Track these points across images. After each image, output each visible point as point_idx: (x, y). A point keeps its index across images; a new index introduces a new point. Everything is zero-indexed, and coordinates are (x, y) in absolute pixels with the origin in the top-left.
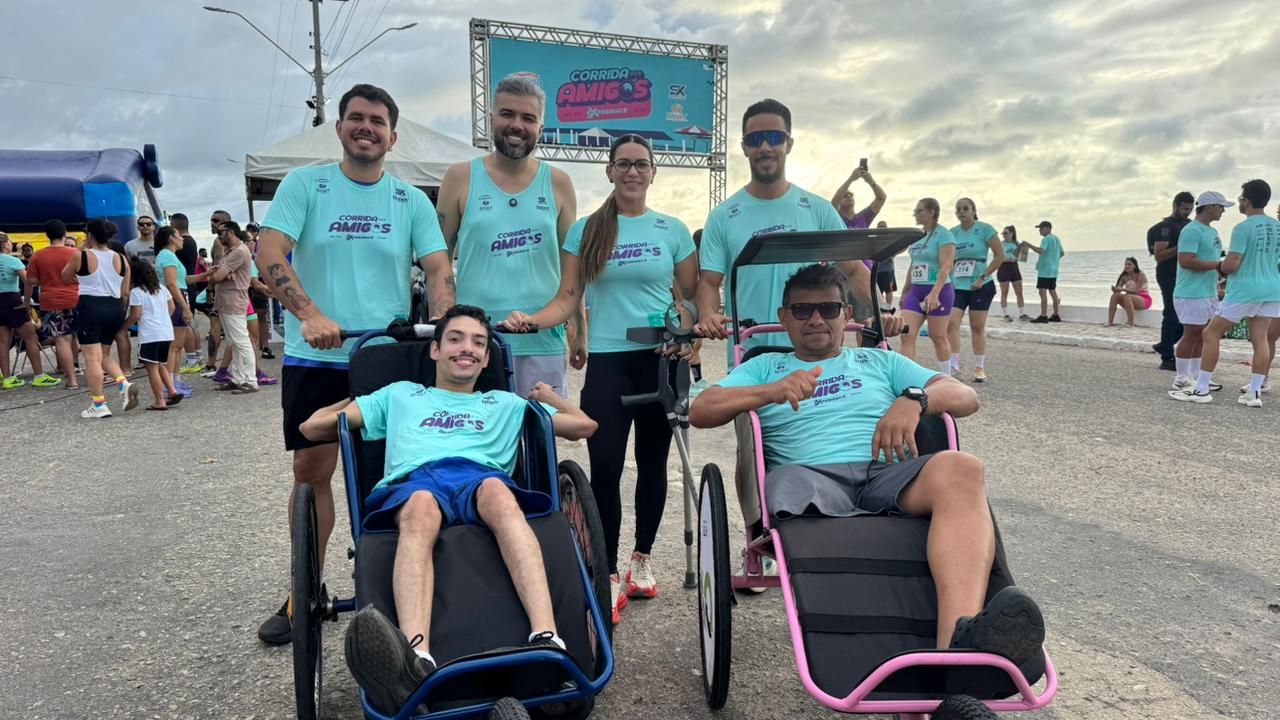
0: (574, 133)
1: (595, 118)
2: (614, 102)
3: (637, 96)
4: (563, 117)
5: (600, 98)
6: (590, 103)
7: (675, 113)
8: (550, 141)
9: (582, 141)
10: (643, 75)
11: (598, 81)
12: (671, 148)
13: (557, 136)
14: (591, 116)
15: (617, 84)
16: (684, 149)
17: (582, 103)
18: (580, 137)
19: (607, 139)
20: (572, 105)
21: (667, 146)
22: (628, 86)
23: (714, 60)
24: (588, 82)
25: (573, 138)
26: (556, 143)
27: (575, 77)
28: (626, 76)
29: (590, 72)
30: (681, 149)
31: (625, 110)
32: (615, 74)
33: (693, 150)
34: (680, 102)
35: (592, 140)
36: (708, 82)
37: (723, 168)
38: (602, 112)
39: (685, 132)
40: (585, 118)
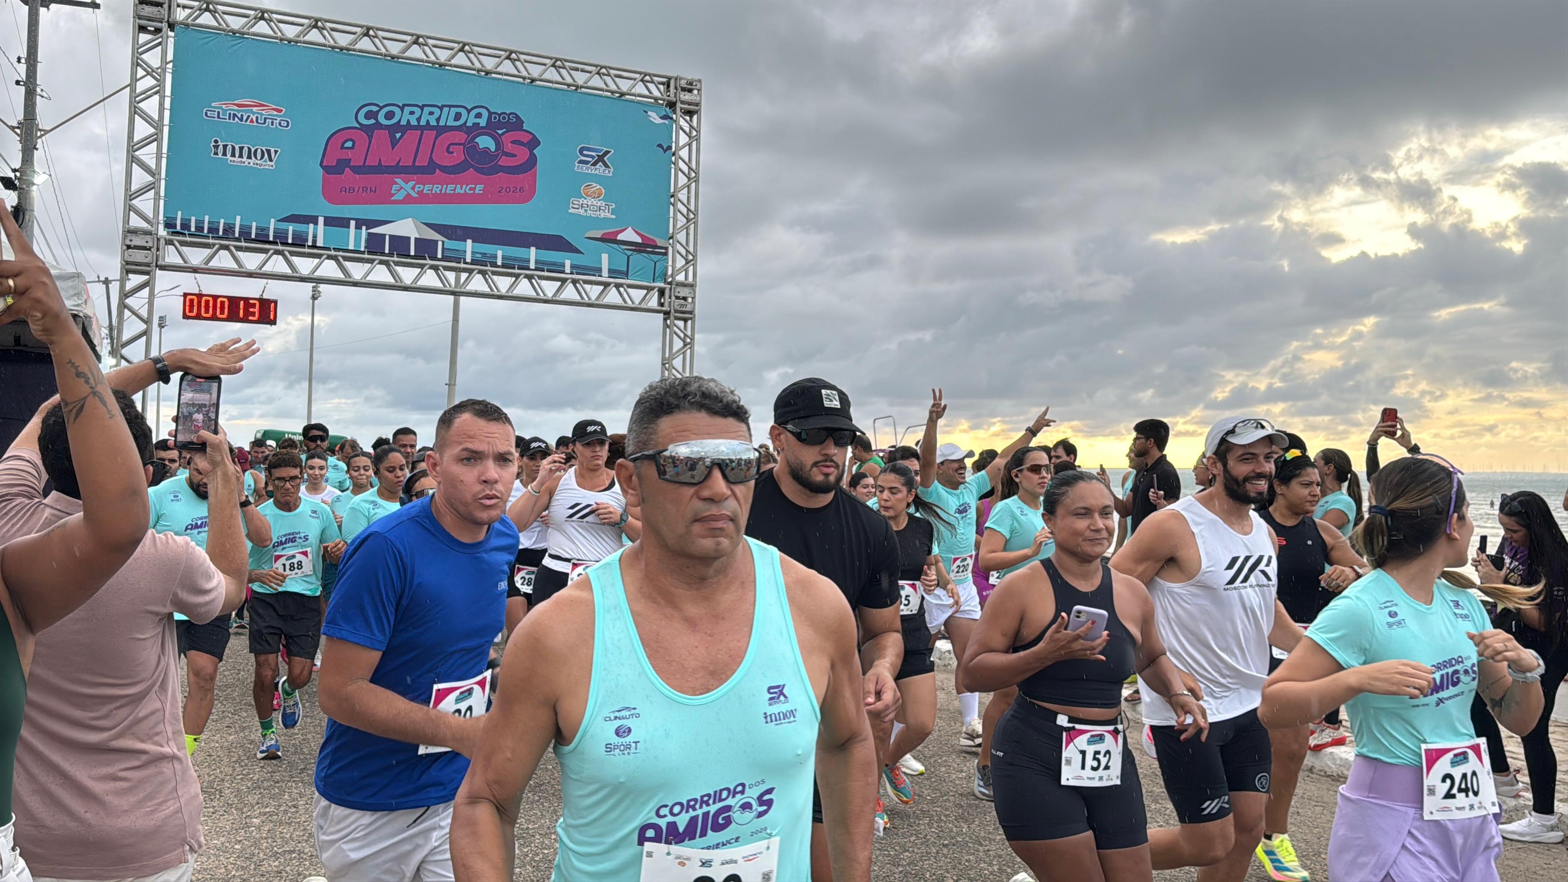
0: (358, 227)
1: (408, 200)
2: (454, 171)
3: (504, 161)
4: (331, 194)
5: (423, 161)
6: (398, 170)
7: (590, 201)
8: (300, 241)
9: (375, 245)
10: (520, 122)
11: (418, 127)
12: (577, 269)
13: (319, 232)
14: (400, 196)
15: (462, 137)
16: (605, 273)
17: (380, 169)
18: (369, 234)
19: (435, 242)
20: (357, 170)
21: (568, 263)
22: (485, 142)
23: (672, 105)
24: (397, 126)
25: (355, 238)
26: (314, 246)
27: (368, 116)
28: (483, 122)
29: (402, 108)
30: (599, 271)
31: (479, 189)
32: (458, 116)
33: (626, 274)
34: (599, 179)
35: (400, 244)
36: (660, 146)
37: (687, 316)
38: (427, 189)
39: (609, 239)
40: (386, 198)
